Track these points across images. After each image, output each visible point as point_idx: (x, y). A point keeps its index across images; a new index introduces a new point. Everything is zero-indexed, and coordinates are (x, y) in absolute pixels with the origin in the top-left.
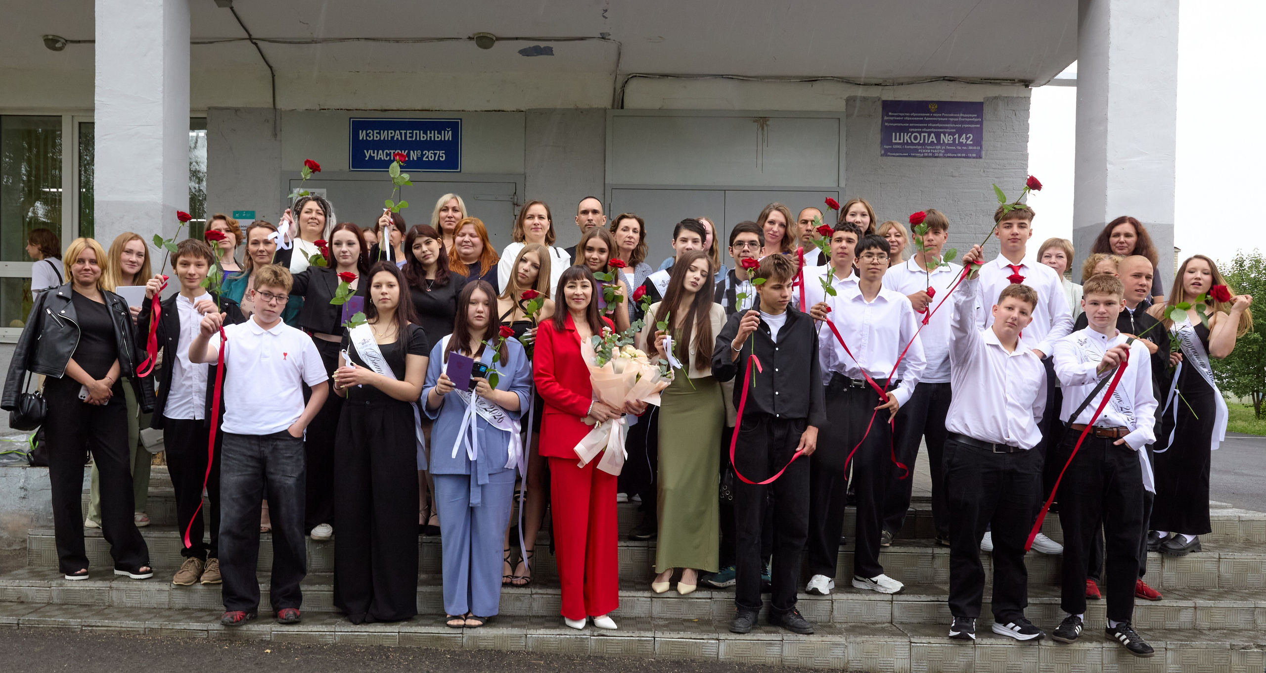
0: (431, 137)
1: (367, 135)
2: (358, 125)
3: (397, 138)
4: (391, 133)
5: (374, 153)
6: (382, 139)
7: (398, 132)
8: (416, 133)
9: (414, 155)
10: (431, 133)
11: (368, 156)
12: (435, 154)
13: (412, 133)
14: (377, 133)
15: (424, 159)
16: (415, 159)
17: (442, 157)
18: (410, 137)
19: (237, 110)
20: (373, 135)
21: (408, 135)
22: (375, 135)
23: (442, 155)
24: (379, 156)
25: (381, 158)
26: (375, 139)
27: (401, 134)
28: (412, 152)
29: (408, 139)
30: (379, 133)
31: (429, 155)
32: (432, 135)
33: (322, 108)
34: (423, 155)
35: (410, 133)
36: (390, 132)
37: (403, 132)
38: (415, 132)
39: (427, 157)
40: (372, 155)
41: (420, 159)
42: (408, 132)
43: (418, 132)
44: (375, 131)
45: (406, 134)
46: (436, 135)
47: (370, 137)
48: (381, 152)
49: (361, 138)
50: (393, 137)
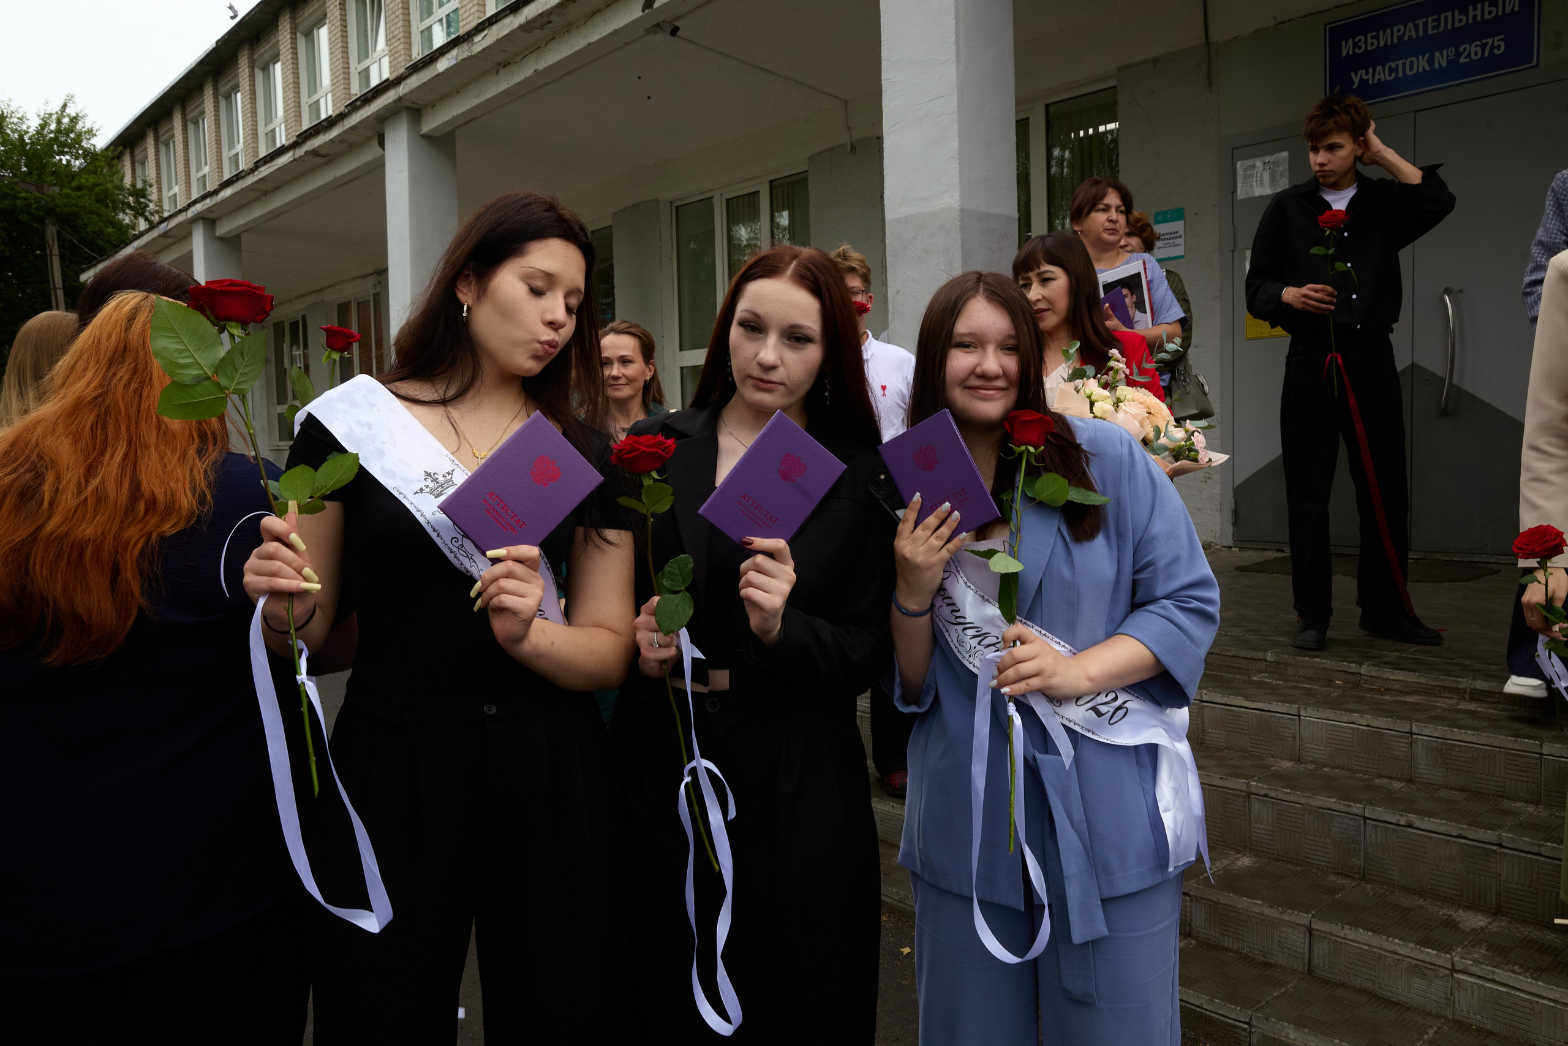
0: (1475, 17)
1: (1355, 45)
2: (1338, 33)
3: (1410, 37)
4: (1399, 30)
5: (1367, 74)
6: (1382, 45)
7: (1410, 25)
8: (1446, 18)
9: (1441, 60)
10: (1475, 9)
11: (1356, 81)
12: (1483, 47)
13: (1438, 20)
14: (1372, 37)
15: (1462, 60)
16: (1444, 64)
17: (1499, 47)
18: (1434, 28)
19: (1156, 61)
20: (1366, 43)
21: (1430, 25)
22: (1369, 41)
23: (1498, 44)
24: (1377, 77)
25: (1379, 80)
26: (1369, 48)
27: (1416, 27)
28: (1437, 54)
29: (1430, 32)
30: (1377, 37)
31: (1473, 51)
32: (1479, 12)
33: (1279, 20)
34: (1458, 54)
35: (1433, 21)
36: (1395, 29)
37: (1420, 22)
38: (1443, 16)
39: (1469, 55)
40: (1365, 77)
41: (1453, 63)
42: (1430, 19)
43: (1449, 14)
44: (1369, 36)
45: (1425, 24)
46: (1487, 9)
47: (1360, 48)
48: (1379, 68)
49: (1344, 54)
50: (1400, 38)
